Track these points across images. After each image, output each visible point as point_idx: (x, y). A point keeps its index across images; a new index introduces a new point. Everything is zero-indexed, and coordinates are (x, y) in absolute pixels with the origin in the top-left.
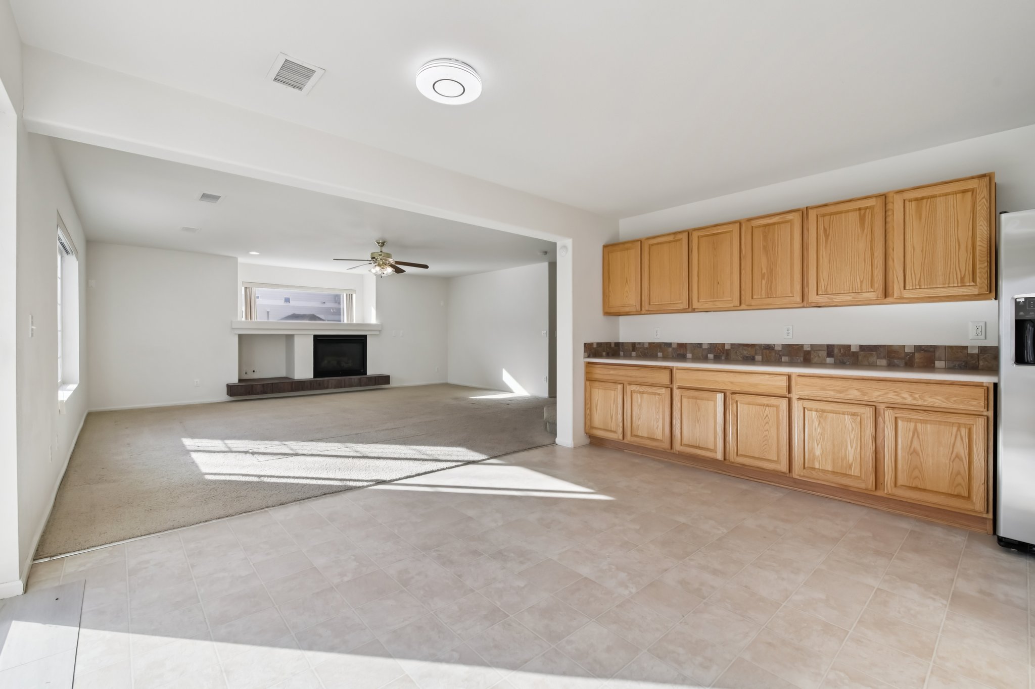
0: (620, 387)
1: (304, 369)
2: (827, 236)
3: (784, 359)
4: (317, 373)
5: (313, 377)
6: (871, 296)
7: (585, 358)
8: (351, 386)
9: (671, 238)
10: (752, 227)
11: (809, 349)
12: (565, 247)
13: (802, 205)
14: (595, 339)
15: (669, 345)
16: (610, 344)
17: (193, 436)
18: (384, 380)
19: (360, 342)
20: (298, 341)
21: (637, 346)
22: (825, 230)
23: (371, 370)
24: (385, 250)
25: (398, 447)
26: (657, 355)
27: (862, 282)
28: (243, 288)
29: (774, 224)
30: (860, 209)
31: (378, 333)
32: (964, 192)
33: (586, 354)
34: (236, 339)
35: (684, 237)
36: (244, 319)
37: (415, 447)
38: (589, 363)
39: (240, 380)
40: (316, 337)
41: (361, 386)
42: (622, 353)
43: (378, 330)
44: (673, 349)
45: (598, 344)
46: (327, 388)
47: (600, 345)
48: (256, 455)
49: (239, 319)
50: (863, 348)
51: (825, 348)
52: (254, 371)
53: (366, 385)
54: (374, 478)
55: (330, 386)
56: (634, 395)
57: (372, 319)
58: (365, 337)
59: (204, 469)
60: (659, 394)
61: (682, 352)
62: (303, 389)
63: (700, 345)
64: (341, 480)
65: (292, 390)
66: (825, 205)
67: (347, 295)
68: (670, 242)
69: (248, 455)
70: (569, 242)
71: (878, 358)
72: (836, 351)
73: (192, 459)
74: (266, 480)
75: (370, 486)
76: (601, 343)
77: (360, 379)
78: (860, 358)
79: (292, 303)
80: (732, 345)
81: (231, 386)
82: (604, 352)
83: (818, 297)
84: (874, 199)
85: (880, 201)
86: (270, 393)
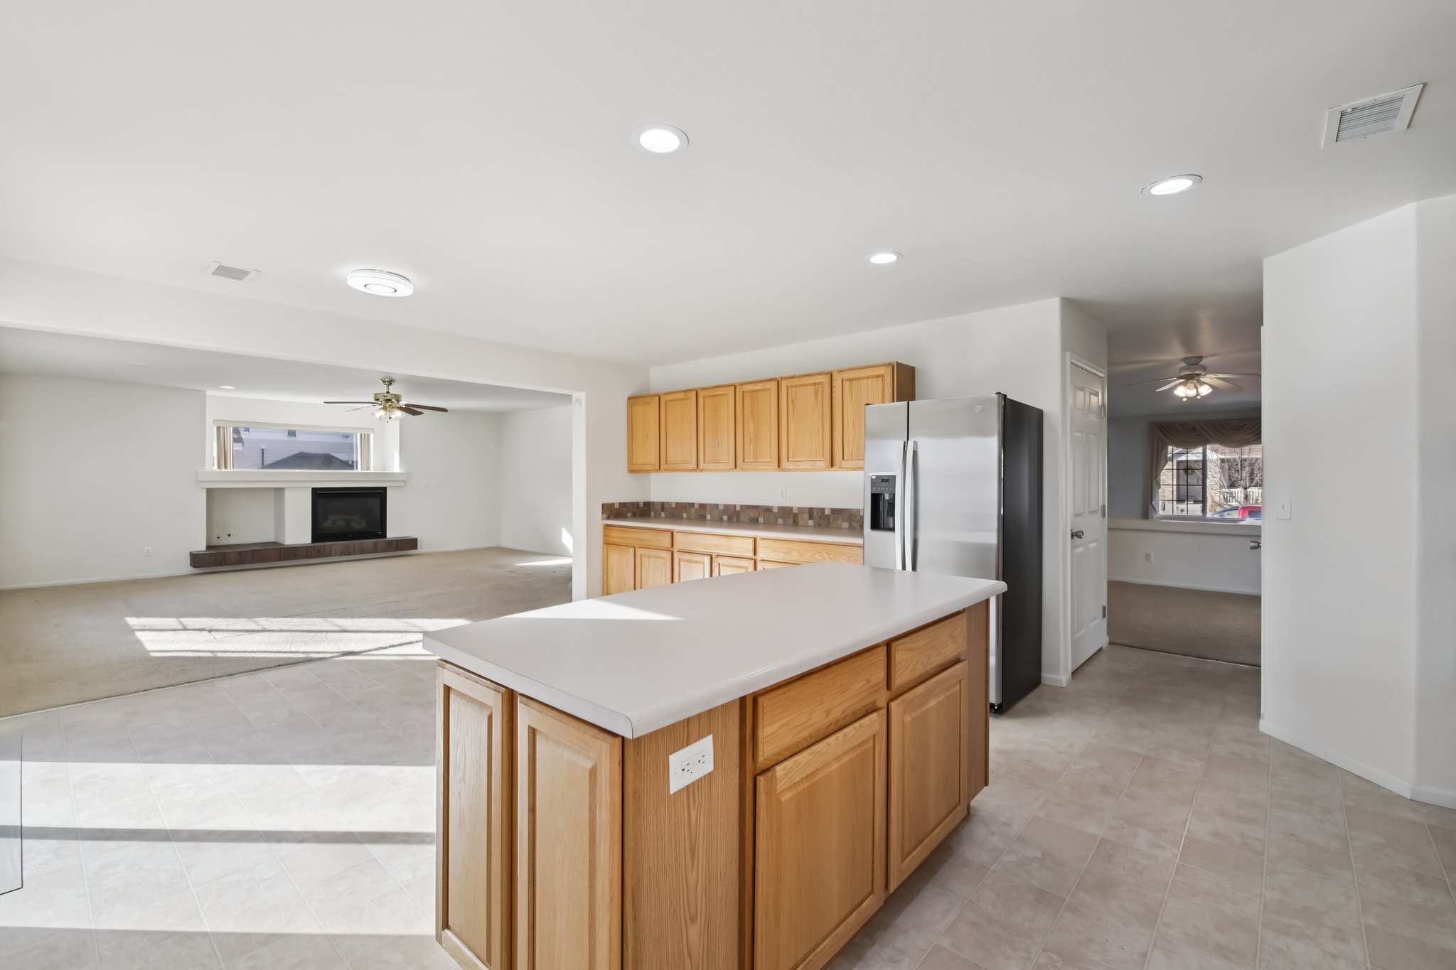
0: (632, 550)
1: (298, 531)
2: (794, 407)
3: (780, 521)
4: (318, 535)
5: (310, 541)
6: (822, 464)
7: (603, 519)
8: (363, 552)
9: (682, 396)
10: (743, 392)
11: (797, 512)
12: (579, 401)
13: (778, 376)
14: (617, 498)
15: (692, 505)
16: (638, 503)
17: (138, 614)
18: (411, 544)
19: (379, 495)
20: (289, 497)
21: (666, 506)
22: (792, 401)
23: (393, 532)
24: (394, 389)
25: (387, 620)
26: (682, 516)
27: (816, 452)
28: (215, 428)
29: (758, 390)
30: (815, 384)
31: (402, 484)
32: (878, 376)
33: (605, 516)
34: (204, 495)
35: (693, 395)
36: (215, 468)
37: (406, 620)
38: (607, 525)
39: (208, 547)
40: (314, 490)
41: (376, 552)
42: (653, 514)
43: (403, 481)
44: (696, 509)
45: (620, 504)
46: (330, 555)
47: (623, 505)
48: (213, 633)
49: (207, 469)
50: (833, 511)
51: (808, 511)
52: (229, 535)
53: (383, 551)
54: (341, 650)
55: (333, 552)
56: (643, 558)
57: (396, 468)
58: (385, 489)
59: (149, 647)
60: (662, 558)
61: (702, 513)
62: (296, 557)
63: (717, 506)
64: (303, 653)
65: (280, 559)
66: (793, 377)
67: (361, 435)
68: (682, 399)
69: (204, 633)
70: (582, 396)
71: (843, 521)
72: (815, 513)
73: (137, 638)
74: (219, 655)
75: (334, 657)
76: (626, 503)
77: (375, 544)
78: (831, 521)
79: (299, 437)
80: (742, 506)
81: (195, 555)
82: (629, 512)
83: (788, 463)
84: (823, 376)
85: (828, 377)
86: (249, 563)
